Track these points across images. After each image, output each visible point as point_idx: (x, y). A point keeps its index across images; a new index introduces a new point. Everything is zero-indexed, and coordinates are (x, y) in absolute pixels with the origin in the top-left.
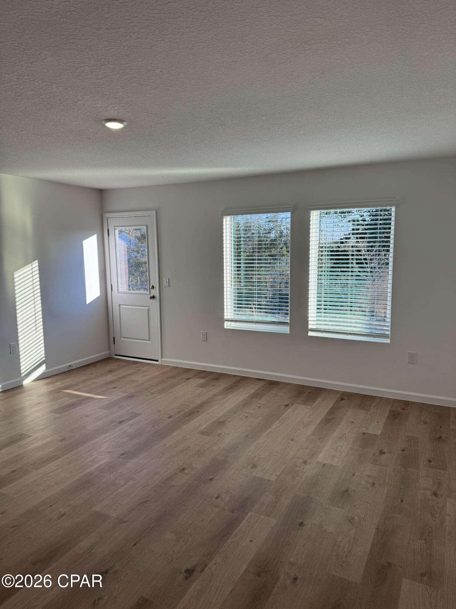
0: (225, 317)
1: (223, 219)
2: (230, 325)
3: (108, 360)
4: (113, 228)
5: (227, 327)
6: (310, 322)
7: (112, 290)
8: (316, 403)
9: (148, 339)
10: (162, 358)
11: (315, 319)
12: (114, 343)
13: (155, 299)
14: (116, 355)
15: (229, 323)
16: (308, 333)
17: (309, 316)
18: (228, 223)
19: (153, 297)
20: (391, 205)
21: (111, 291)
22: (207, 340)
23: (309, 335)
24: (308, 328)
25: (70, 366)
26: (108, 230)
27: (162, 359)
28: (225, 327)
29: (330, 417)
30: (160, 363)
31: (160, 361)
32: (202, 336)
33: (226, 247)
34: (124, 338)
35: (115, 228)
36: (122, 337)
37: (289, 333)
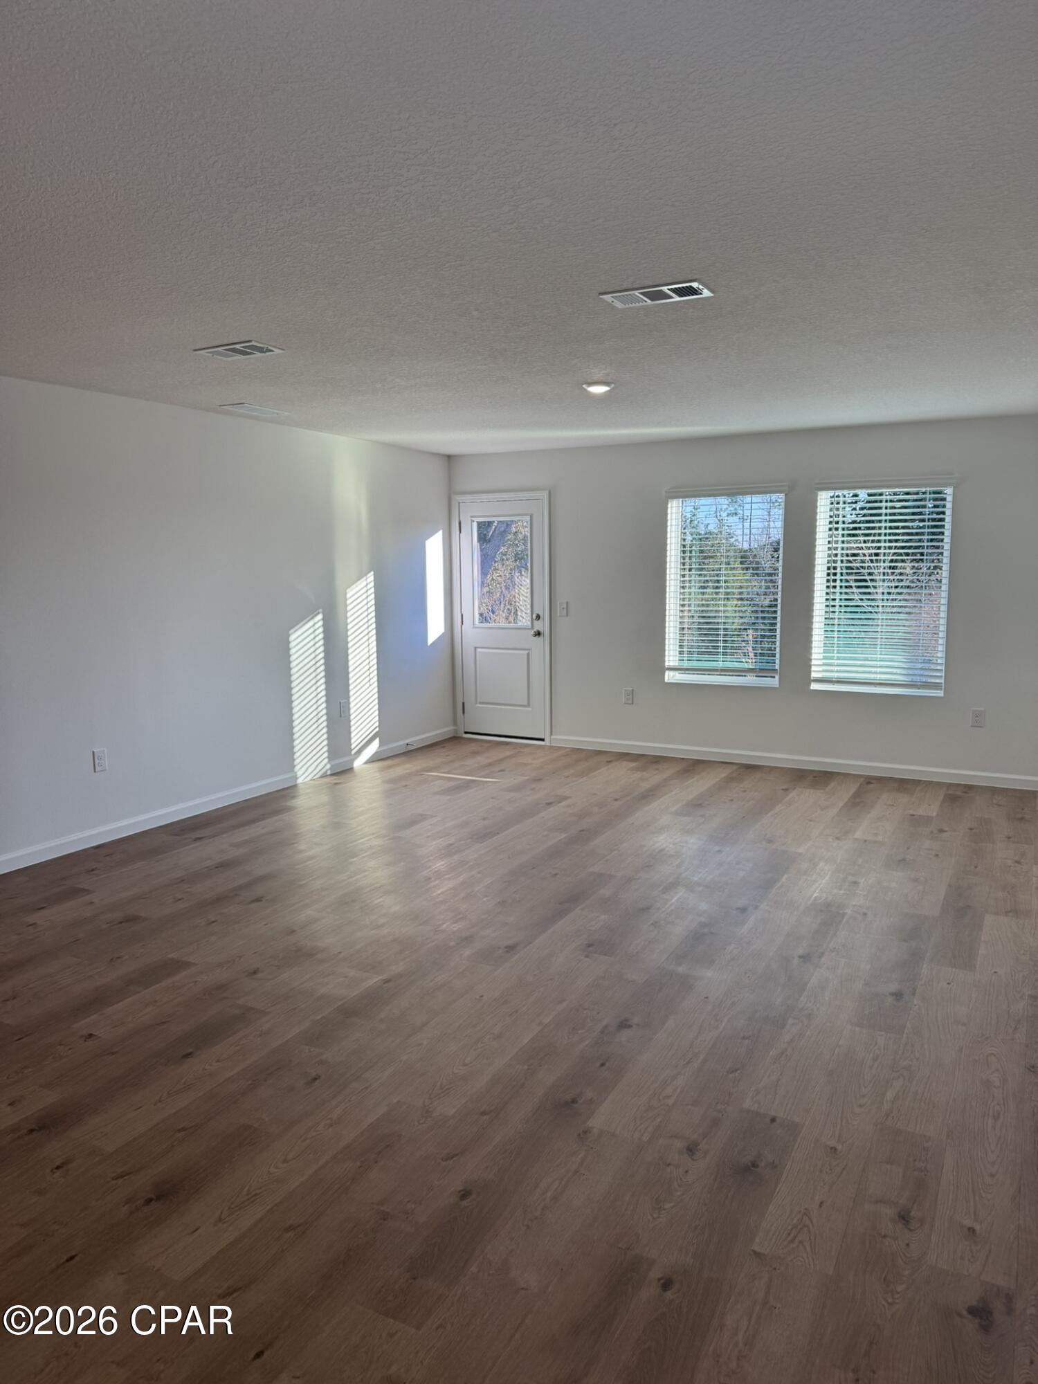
0: (667, 664)
1: (667, 504)
2: (673, 677)
3: (454, 740)
4: (470, 519)
5: (668, 679)
6: (813, 668)
7: (462, 624)
8: (830, 787)
9: (526, 703)
10: (551, 734)
11: (820, 662)
12: (464, 712)
13: (542, 637)
14: (466, 733)
15: (672, 673)
16: (810, 685)
17: (813, 657)
18: (675, 511)
19: (538, 634)
20: (946, 485)
21: (460, 624)
22: (633, 703)
23: (812, 688)
24: (810, 677)
25: (407, 744)
26: (460, 523)
27: (553, 737)
28: (666, 680)
29: (857, 800)
30: (548, 744)
31: (547, 740)
32: (625, 697)
33: (670, 550)
34: (480, 703)
35: (473, 519)
36: (478, 701)
37: (778, 686)
